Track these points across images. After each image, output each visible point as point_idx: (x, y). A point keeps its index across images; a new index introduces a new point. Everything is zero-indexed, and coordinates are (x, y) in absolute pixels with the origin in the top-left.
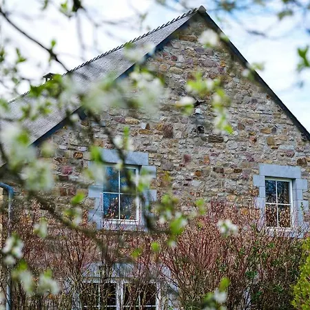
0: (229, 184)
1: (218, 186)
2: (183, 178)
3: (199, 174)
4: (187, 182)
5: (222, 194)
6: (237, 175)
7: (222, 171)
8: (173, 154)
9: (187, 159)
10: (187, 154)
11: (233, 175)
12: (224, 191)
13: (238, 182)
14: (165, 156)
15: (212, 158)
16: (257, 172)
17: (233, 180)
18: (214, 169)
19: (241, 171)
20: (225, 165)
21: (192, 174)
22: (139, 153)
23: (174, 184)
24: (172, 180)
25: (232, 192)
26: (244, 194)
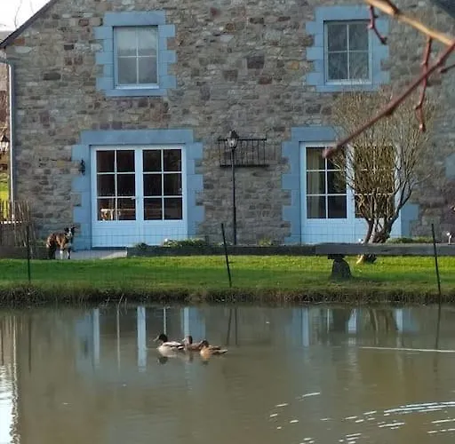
0: (271, 35)
1: (256, 38)
2: (209, 33)
3: (230, 28)
4: (214, 38)
5: (262, 47)
6: (283, 24)
7: (261, 21)
8: (196, 8)
9: (215, 12)
10: (215, 7)
11: (277, 25)
12: (264, 44)
13: (285, 32)
14: (187, 12)
15: (249, 7)
16: (312, 17)
17: (278, 29)
18: (251, 20)
19: (289, 18)
20: (267, 14)
21: (221, 29)
22: (155, 12)
23: (199, 42)
24: (195, 38)
25: (275, 44)
26: (293, 45)
